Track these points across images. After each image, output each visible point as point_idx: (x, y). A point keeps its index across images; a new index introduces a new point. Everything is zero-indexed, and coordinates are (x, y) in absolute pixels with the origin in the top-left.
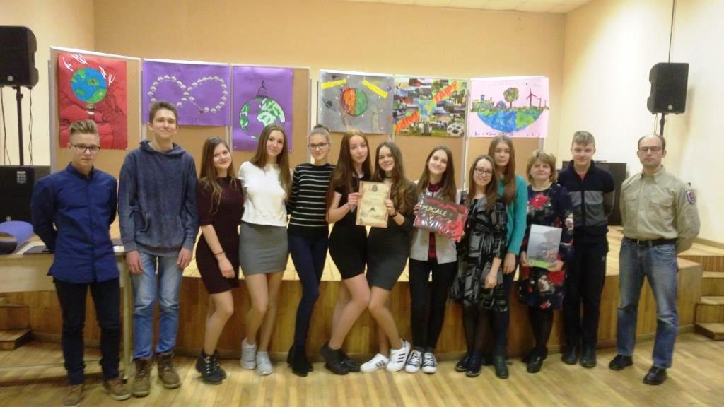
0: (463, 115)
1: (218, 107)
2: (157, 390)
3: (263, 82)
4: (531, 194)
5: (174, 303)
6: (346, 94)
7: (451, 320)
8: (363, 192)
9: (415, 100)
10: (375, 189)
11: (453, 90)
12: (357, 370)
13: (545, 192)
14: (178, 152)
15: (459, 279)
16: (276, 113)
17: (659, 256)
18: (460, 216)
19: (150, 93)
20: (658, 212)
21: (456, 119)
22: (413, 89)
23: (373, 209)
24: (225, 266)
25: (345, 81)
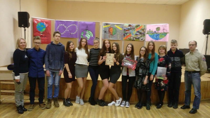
0: (144, 35)
1: (75, 33)
2: (53, 107)
3: (87, 26)
4: (159, 57)
5: (58, 84)
6: (110, 29)
7: (134, 93)
8: (107, 56)
9: (130, 30)
10: (110, 55)
11: (141, 28)
12: (107, 105)
13: (163, 57)
14: (60, 44)
15: (136, 81)
16: (91, 35)
17: (194, 76)
18: (135, 63)
19: (57, 29)
20: (194, 63)
21: (142, 36)
22: (129, 27)
23: (110, 61)
24: (70, 75)
25: (110, 25)
